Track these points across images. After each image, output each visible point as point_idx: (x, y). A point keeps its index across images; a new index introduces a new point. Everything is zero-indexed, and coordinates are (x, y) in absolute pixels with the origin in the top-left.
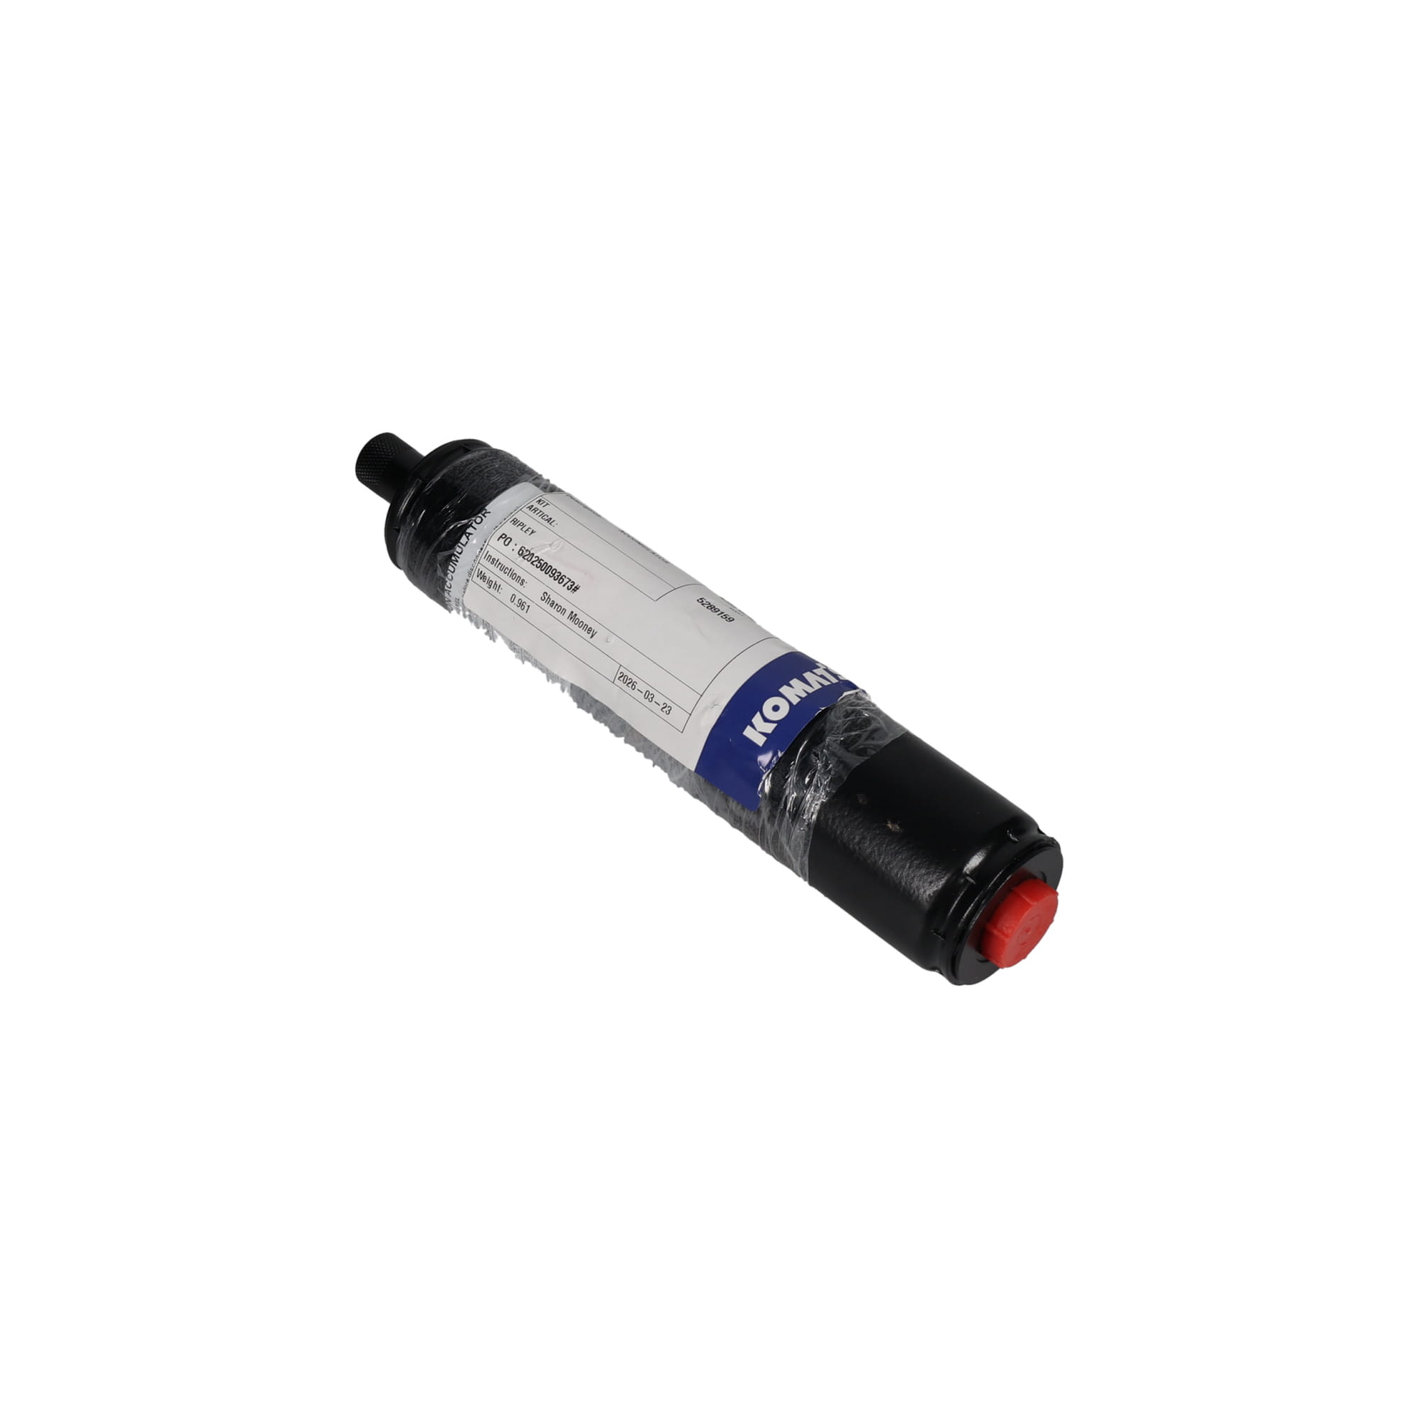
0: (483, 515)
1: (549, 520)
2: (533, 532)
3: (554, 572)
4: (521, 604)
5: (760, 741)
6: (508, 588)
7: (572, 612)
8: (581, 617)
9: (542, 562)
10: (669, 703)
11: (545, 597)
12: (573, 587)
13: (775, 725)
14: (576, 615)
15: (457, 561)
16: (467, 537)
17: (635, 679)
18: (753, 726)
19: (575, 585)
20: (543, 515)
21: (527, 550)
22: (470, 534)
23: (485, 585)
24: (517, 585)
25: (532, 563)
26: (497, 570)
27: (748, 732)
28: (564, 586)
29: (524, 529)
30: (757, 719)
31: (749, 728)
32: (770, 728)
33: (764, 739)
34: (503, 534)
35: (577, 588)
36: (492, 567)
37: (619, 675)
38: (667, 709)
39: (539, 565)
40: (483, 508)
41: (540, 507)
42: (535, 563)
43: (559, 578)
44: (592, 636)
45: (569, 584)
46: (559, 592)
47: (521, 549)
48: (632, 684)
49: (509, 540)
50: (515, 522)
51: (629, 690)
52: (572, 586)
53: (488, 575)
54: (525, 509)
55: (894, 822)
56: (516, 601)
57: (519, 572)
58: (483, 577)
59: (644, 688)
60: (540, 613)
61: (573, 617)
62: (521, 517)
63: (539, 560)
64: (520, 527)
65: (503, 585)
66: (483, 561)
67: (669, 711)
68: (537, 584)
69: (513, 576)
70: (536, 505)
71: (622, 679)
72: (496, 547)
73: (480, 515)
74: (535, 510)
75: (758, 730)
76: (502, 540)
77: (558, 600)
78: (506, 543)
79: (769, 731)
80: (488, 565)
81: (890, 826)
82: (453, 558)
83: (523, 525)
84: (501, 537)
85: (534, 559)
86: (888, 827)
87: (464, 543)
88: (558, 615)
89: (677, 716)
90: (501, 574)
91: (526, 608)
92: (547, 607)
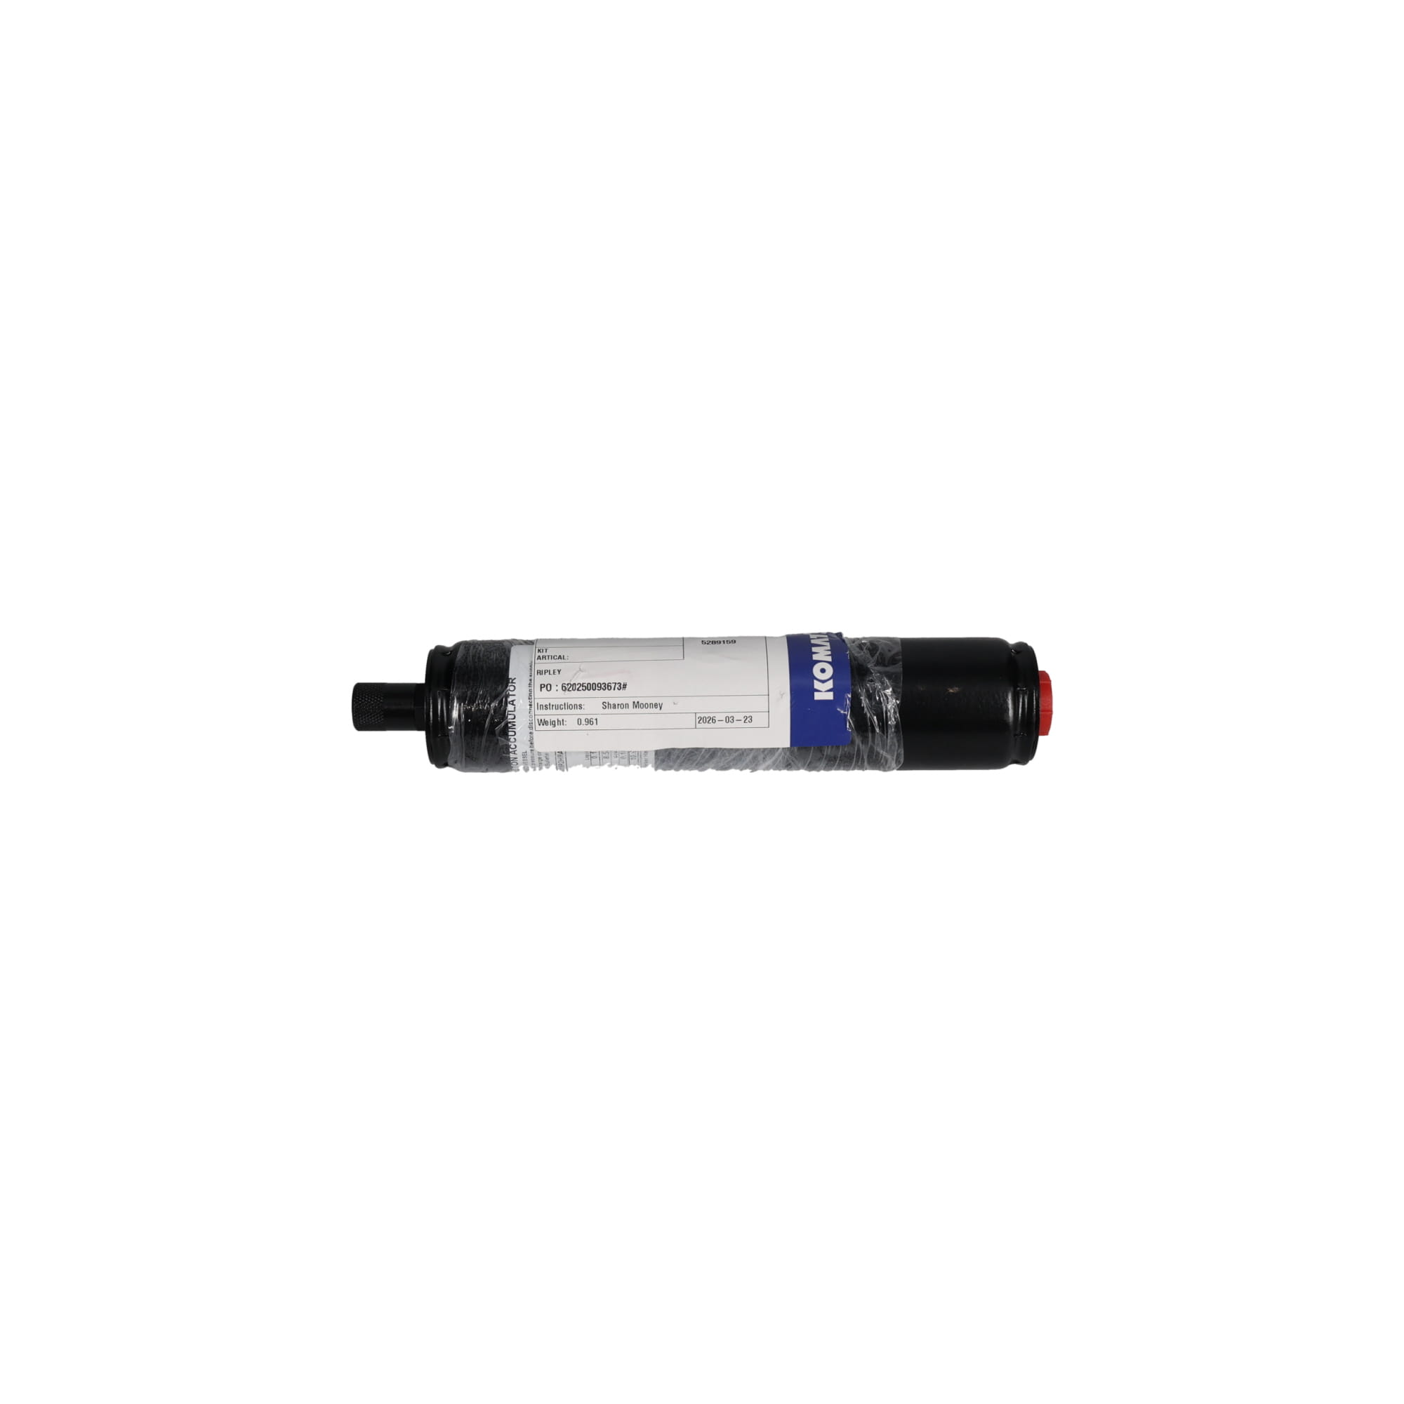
0: (512, 683)
1: (560, 657)
2: (559, 671)
3: (599, 685)
4: (589, 722)
5: (830, 696)
6: (570, 718)
7: (634, 702)
8: (642, 701)
9: (586, 685)
10: (748, 715)
11: (606, 705)
12: (622, 686)
13: (831, 681)
14: (638, 702)
15: (514, 725)
16: (513, 704)
17: (712, 715)
18: (818, 691)
19: (622, 684)
20: (553, 657)
21: (568, 684)
22: (513, 701)
23: (550, 727)
24: (578, 711)
25: (578, 690)
26: (554, 711)
27: (818, 696)
28: (614, 689)
29: (552, 672)
30: (817, 685)
32: (830, 685)
33: (832, 693)
34: (541, 685)
35: (625, 686)
36: (548, 712)
37: (698, 720)
38: (748, 719)
39: (584, 688)
40: (508, 679)
41: (544, 654)
42: (581, 689)
43: (607, 687)
44: (661, 708)
45: (617, 686)
46: (614, 696)
47: (562, 687)
48: (713, 720)
49: (549, 686)
50: (540, 672)
51: (712, 725)
52: (620, 686)
53: (548, 719)
54: (537, 661)
55: (951, 688)
56: (583, 722)
57: (572, 702)
58: (545, 723)
59: (722, 717)
60: (608, 720)
61: (636, 705)
62: (538, 667)
63: (582, 685)
64: (548, 674)
65: (565, 718)
66: (538, 712)
67: (751, 719)
68: (592, 702)
69: (569, 707)
70: (541, 655)
71: (701, 721)
72: (541, 697)
73: (510, 684)
74: (544, 657)
75: (823, 690)
76: (544, 689)
77: (617, 701)
78: (549, 689)
79: (831, 686)
80: (544, 712)
81: (951, 691)
82: (510, 725)
83: (547, 671)
84: (541, 688)
85: (577, 687)
86: (952, 693)
87: (513, 710)
88: (625, 710)
89: (759, 720)
90: (559, 711)
91: (595, 721)
92: (612, 711)
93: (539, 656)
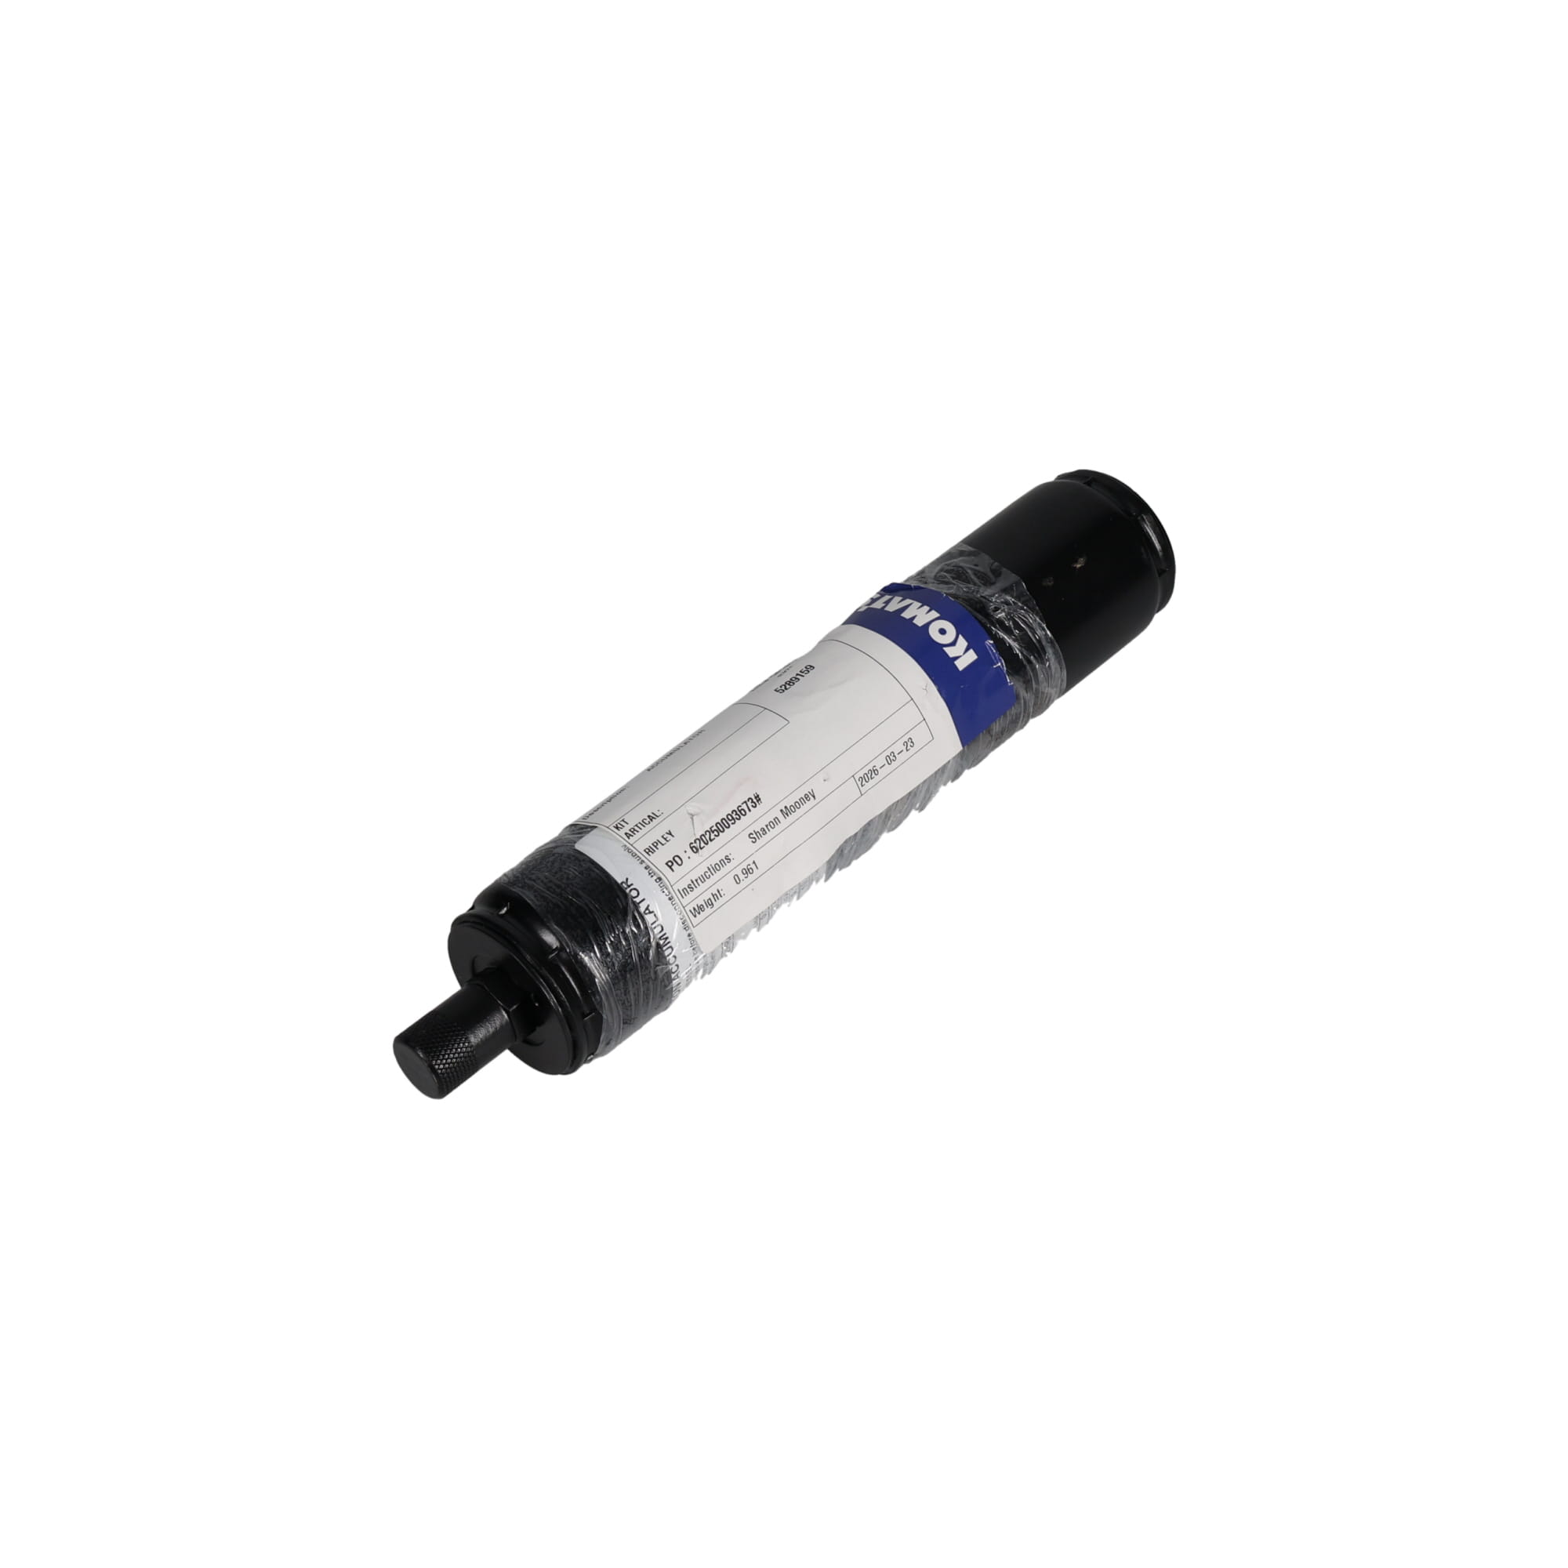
0: (629, 886)
1: (651, 818)
2: (670, 833)
3: (730, 817)
4: (747, 871)
5: (972, 656)
6: (723, 881)
7: (781, 811)
8: (789, 802)
9: (715, 828)
10: (906, 739)
11: (754, 837)
12: (755, 800)
13: (960, 637)
14: (786, 807)
15: (667, 938)
16: (650, 912)
17: (870, 767)
18: (957, 658)
19: (753, 798)
20: (643, 823)
21: (695, 842)
22: (647, 909)
23: (708, 911)
24: (729, 867)
25: (711, 840)
26: (703, 887)
27: (961, 664)
28: (750, 810)
29: (663, 841)
30: (951, 652)
31: (957, 663)
32: (962, 642)
33: (971, 651)
34: (667, 864)
35: (757, 797)
36: (697, 891)
37: (859, 783)
38: (909, 744)
39: (716, 833)
40: (619, 887)
41: (628, 827)
42: (712, 837)
43: (739, 813)
44: (814, 797)
45: (749, 804)
46: (754, 819)
47: (692, 848)
48: (874, 771)
49: (677, 859)
50: (649, 851)
51: (877, 778)
52: (752, 802)
53: (700, 902)
54: (630, 841)
55: (1076, 562)
56: (742, 877)
57: (715, 860)
58: (701, 908)
59: (882, 760)
60: (766, 853)
61: (786, 811)
62: (642, 845)
63: (711, 831)
64: (659, 846)
65: (718, 886)
66: (685, 901)
67: (912, 742)
68: (735, 843)
69: (715, 868)
70: (626, 830)
71: (864, 782)
72: (678, 878)
73: (628, 891)
74: (633, 831)
76: (675, 866)
77: (762, 823)
78: (680, 862)
79: (965, 644)
80: (692, 895)
81: (1078, 566)
82: (661, 942)
83: (656, 844)
84: (670, 867)
85: (707, 837)
86: (1080, 568)
87: (655, 919)
88: (778, 828)
89: (920, 736)
90: (708, 882)
91: (753, 866)
92: (765, 838)
93: (626, 834)
